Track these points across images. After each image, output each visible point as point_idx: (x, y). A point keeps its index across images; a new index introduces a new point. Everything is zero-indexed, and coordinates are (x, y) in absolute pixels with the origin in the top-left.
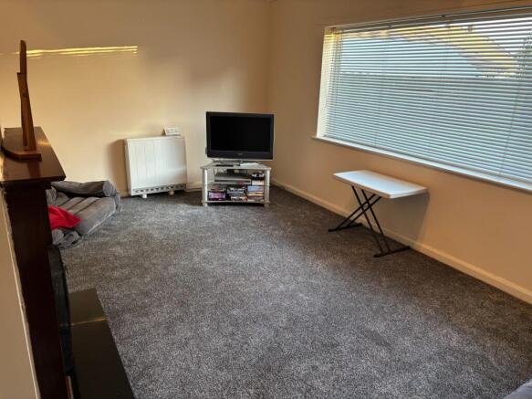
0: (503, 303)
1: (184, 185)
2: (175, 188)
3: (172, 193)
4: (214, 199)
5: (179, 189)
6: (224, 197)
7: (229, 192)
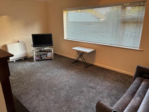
0: (116, 74)
1: (26, 56)
2: (24, 58)
3: (23, 59)
4: (37, 59)
5: (25, 58)
6: (40, 58)
7: (41, 57)
